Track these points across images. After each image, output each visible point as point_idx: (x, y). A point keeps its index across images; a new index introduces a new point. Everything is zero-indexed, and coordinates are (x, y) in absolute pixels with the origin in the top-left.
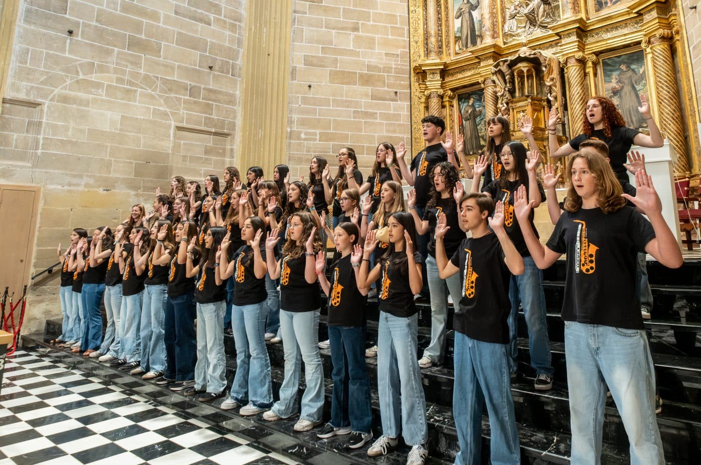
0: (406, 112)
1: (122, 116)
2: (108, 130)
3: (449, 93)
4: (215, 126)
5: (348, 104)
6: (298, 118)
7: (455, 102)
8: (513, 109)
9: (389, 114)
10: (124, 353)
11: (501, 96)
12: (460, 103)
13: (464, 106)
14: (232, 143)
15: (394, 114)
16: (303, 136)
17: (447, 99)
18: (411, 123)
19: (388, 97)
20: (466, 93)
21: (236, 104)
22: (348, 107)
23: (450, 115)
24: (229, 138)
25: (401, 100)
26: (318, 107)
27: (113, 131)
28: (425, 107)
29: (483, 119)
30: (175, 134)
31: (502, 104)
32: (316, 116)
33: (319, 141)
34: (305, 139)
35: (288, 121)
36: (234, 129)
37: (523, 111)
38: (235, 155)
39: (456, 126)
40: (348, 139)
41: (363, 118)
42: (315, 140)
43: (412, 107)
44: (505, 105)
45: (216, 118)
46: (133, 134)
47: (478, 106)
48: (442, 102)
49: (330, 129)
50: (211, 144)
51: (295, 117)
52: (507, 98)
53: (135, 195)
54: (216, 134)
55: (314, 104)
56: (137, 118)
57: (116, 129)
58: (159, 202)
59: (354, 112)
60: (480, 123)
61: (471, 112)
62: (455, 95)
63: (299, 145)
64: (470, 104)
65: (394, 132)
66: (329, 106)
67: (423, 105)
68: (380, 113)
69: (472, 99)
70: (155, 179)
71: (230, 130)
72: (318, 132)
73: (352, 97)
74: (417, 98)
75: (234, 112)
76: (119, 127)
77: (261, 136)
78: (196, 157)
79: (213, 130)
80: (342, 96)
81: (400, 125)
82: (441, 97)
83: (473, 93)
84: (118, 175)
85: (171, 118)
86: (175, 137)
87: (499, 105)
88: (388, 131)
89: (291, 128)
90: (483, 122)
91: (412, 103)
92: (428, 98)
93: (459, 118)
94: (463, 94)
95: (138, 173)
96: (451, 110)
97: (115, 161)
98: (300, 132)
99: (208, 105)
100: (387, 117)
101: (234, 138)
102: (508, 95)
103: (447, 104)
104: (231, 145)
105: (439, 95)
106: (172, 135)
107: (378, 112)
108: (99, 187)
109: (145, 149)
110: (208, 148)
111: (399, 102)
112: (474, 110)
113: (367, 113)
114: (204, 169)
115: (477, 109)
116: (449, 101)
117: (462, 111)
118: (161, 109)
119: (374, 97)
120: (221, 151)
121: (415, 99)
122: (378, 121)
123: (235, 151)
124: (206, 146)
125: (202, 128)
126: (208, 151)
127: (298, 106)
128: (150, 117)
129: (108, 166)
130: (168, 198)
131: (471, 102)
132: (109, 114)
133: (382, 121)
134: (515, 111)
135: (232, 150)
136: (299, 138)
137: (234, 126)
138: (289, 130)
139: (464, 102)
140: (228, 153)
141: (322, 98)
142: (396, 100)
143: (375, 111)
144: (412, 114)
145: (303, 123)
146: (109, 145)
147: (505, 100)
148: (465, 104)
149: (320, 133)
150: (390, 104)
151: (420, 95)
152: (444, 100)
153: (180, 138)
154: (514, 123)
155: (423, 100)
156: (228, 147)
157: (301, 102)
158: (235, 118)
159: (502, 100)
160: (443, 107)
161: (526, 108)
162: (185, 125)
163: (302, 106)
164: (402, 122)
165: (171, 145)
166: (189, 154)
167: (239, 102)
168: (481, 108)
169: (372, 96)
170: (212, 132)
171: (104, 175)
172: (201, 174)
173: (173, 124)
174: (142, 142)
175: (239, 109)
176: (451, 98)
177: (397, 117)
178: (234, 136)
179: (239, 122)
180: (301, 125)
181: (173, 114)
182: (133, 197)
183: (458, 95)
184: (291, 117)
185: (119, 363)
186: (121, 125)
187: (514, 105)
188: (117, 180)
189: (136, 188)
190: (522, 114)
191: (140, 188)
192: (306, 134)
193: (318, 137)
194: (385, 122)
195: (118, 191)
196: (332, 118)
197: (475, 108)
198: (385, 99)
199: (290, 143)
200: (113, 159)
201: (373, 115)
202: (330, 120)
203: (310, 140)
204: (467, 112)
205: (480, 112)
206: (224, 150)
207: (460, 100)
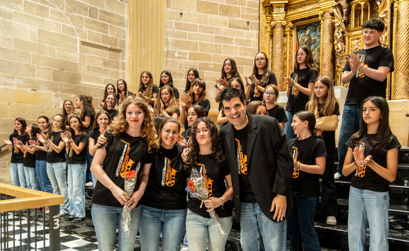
0: (255, 39)
1: (39, 29)
2: (29, 41)
3: (291, 24)
4: (110, 43)
5: (211, 30)
6: (172, 40)
7: (294, 33)
8: (349, 37)
9: (242, 40)
10: (73, 211)
11: (338, 26)
12: (298, 33)
13: (301, 35)
14: (123, 57)
15: (246, 40)
16: (176, 55)
17: (288, 29)
18: (259, 48)
19: (241, 26)
20: (304, 25)
21: (125, 25)
22: (211, 32)
23: (290, 43)
24: (121, 53)
25: (252, 29)
26: (188, 32)
27: (33, 41)
28: (270, 35)
29: (316, 46)
30: (80, 47)
31: (338, 33)
32: (186, 39)
33: (189, 59)
34: (178, 58)
35: (165, 42)
36: (124, 47)
37: (357, 39)
38: (126, 68)
39: (293, 52)
40: (210, 59)
41: (222, 43)
42: (186, 58)
43: (260, 36)
44: (341, 34)
45: (110, 36)
46: (48, 45)
47: (313, 36)
48: (284, 32)
49: (197, 50)
50: (108, 58)
51: (170, 39)
52: (343, 28)
53: (55, 95)
54: (111, 50)
55: (184, 29)
56: (51, 32)
57: (35, 40)
58: (81, 100)
59: (216, 37)
60: (314, 49)
61: (307, 41)
62: (295, 27)
63: (174, 62)
64: (307, 34)
65: (246, 55)
66: (197, 32)
67: (269, 34)
68: (236, 39)
69: (309, 30)
70: (68, 84)
71: (121, 47)
72: (188, 52)
73: (214, 25)
74: (264, 28)
75: (124, 32)
76: (37, 39)
77: (145, 54)
78: (97, 68)
79: (109, 46)
80: (207, 24)
81: (250, 49)
82: (284, 27)
83: (310, 25)
84: (41, 79)
85: (77, 34)
86: (80, 50)
87: (336, 34)
88: (241, 54)
89: (167, 48)
90: (316, 49)
91: (260, 32)
92: (273, 28)
93: (297, 45)
94: (301, 25)
95: (56, 78)
96: (291, 38)
97: (37, 67)
98: (175, 52)
99: (104, 25)
100: (241, 42)
101: (124, 54)
102: (343, 26)
103: (288, 33)
104: (123, 60)
105: (282, 26)
106: (78, 48)
107: (234, 38)
108: (28, 87)
109: (60, 59)
110: (106, 61)
111: (250, 31)
112: (310, 39)
113: (225, 38)
114: (104, 77)
115: (312, 38)
116: (290, 31)
117: (300, 40)
118: (69, 25)
119: (231, 26)
120: (115, 64)
121: (262, 28)
122: (234, 45)
123: (126, 64)
124: (104, 59)
125: (101, 44)
126: (105, 64)
127: (172, 30)
128: (60, 32)
129: (33, 70)
130: (87, 98)
131: (308, 32)
132: (28, 27)
133: (237, 46)
134: (351, 39)
135: (123, 64)
136: (173, 56)
137: (124, 44)
138: (166, 49)
139: (301, 33)
140: (121, 65)
141: (191, 24)
142: (248, 29)
143: (232, 37)
144: (260, 41)
145: (176, 44)
146: (31, 53)
147: (342, 30)
148: (303, 34)
149: (190, 53)
150: (243, 32)
151: (266, 25)
152: (286, 30)
153: (85, 51)
154: (349, 49)
155: (269, 30)
156: (121, 61)
157: (175, 27)
158: (124, 37)
159: (339, 29)
160: (285, 36)
161: (361, 36)
162: (87, 40)
163: (176, 30)
164: (251, 47)
165: (78, 57)
166: (92, 65)
167: (127, 24)
168: (316, 37)
169: (229, 24)
170: (108, 48)
171: (31, 78)
172: (102, 82)
173: (79, 39)
174: (56, 53)
175: (127, 30)
176: (292, 29)
177: (248, 42)
178: (125, 52)
179: (128, 41)
180: (175, 46)
181: (78, 31)
182: (54, 97)
183: (297, 27)
184: (167, 39)
185: (70, 218)
186: (39, 37)
187: (350, 34)
188: (40, 82)
189: (55, 90)
190: (356, 41)
191: (58, 90)
192: (179, 53)
193: (188, 56)
194: (239, 46)
195: (42, 91)
196: (198, 41)
197: (311, 37)
198: (239, 28)
199: (167, 60)
200: (36, 65)
201: (230, 40)
202: (197, 43)
203: (182, 58)
204: (304, 40)
205: (315, 40)
206: (118, 62)
207: (298, 30)
